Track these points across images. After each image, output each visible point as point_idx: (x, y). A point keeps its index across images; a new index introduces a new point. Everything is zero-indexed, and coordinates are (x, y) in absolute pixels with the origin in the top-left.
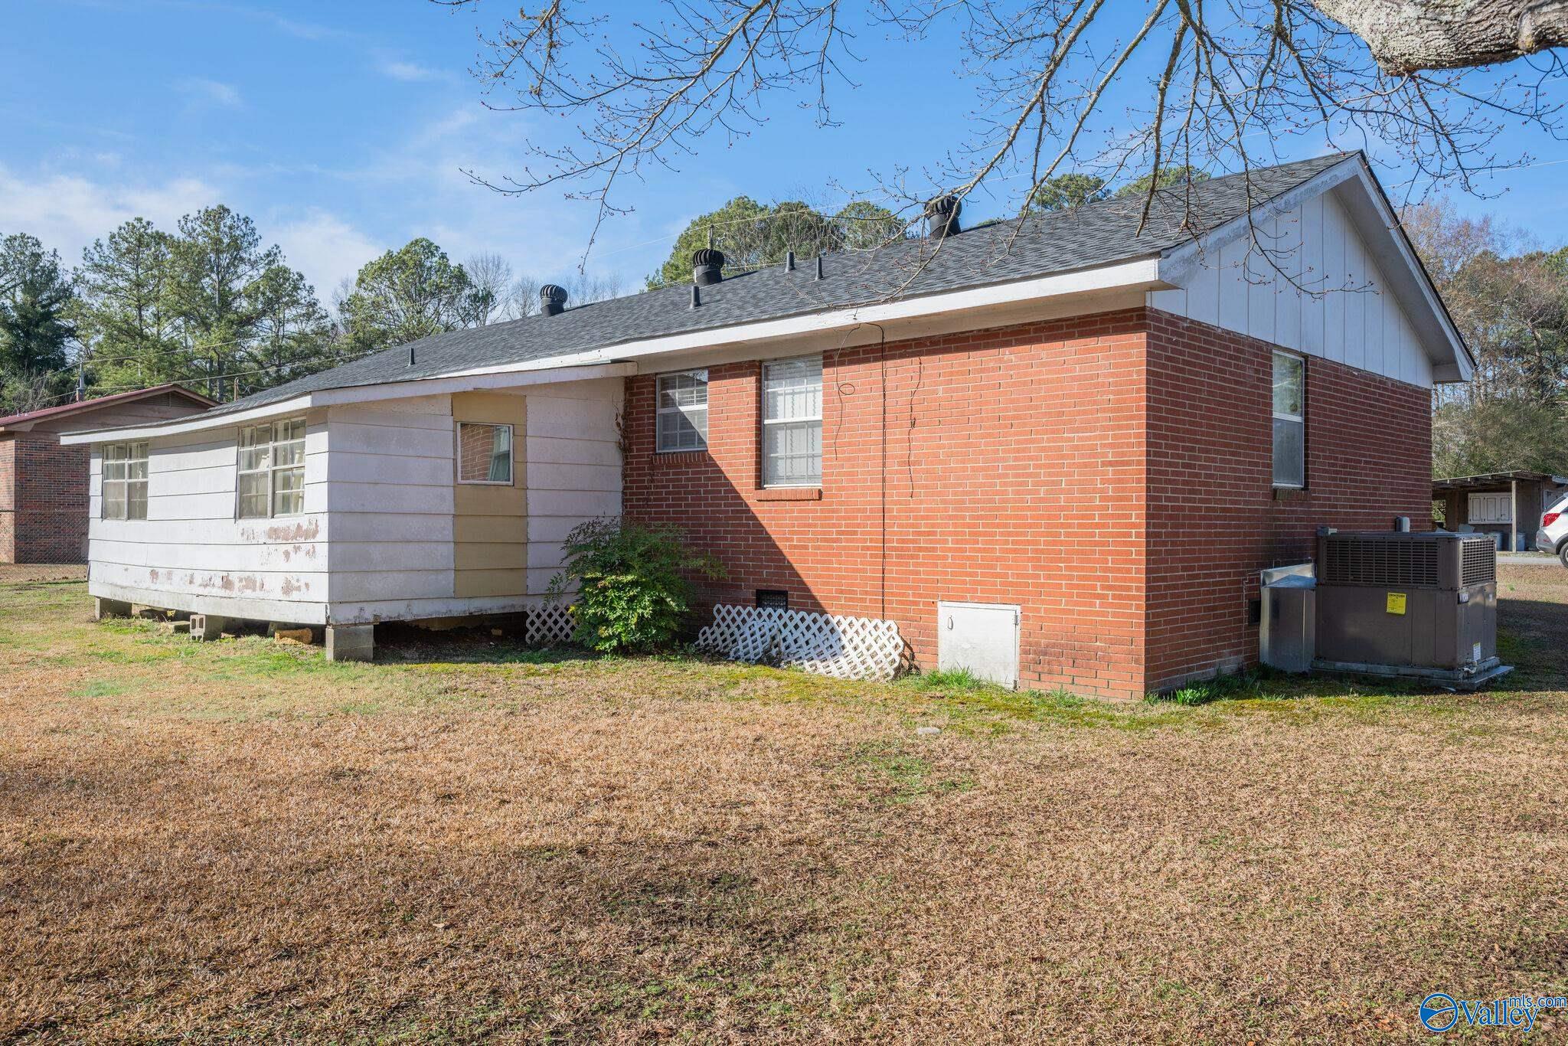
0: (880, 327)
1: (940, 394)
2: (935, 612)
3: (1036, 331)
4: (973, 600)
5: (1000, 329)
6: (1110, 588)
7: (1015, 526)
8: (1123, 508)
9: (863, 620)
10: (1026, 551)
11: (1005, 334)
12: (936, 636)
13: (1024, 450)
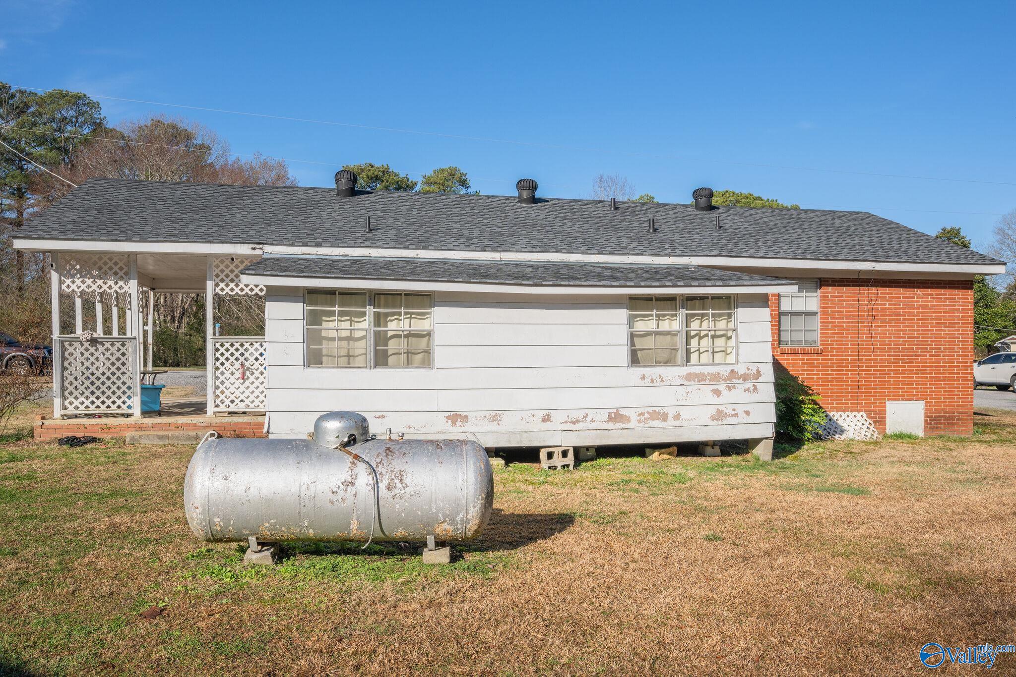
0: (859, 272)
1: (887, 306)
2: (885, 407)
3: (931, 283)
4: (903, 400)
5: (915, 280)
6: (960, 391)
7: (922, 366)
8: (965, 359)
9: (847, 413)
10: (927, 377)
11: (917, 283)
12: (885, 417)
13: (926, 334)
